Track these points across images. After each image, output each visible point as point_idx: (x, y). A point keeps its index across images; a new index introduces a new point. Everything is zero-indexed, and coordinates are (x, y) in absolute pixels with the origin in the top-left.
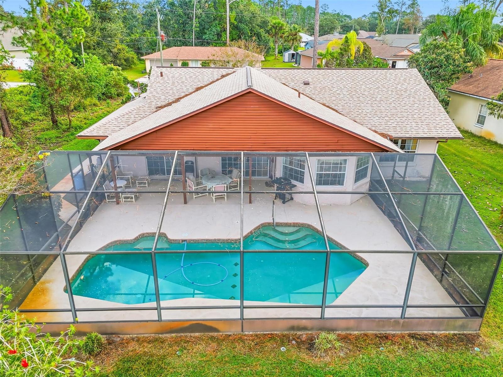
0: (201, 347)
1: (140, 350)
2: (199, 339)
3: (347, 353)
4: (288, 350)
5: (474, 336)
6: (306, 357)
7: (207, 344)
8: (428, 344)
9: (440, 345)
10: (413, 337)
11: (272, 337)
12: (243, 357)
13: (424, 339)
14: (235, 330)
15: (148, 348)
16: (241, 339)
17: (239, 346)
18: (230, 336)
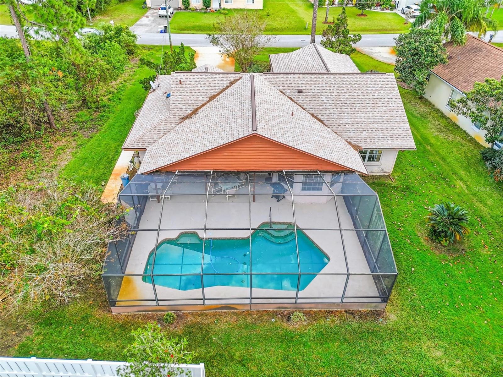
0: (227, 319)
1: (195, 321)
2: (227, 314)
3: (308, 322)
4: (276, 321)
5: (382, 311)
6: (286, 325)
7: (231, 317)
8: (354, 317)
9: (361, 318)
10: (346, 312)
11: (268, 312)
12: (251, 325)
13: (352, 313)
14: (247, 308)
15: (199, 319)
16: (250, 314)
17: (249, 318)
18: (244, 311)
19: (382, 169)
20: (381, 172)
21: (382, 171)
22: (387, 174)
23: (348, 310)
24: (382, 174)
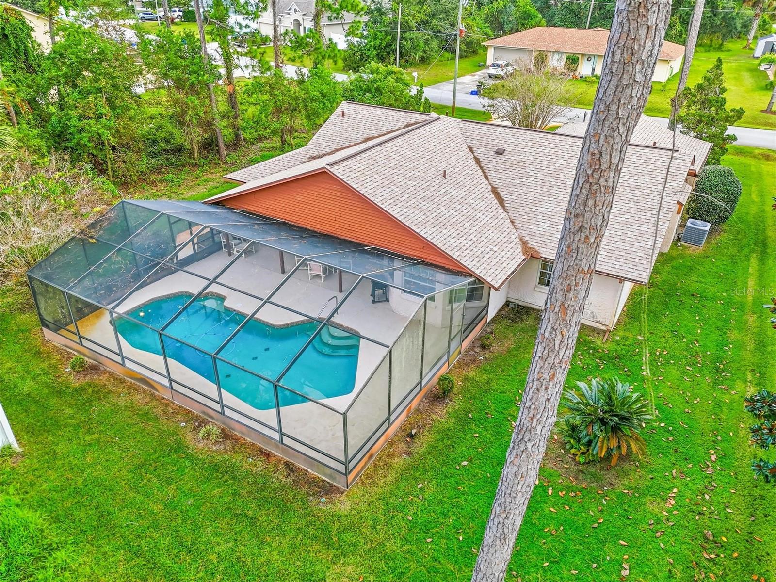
1: (104, 382)
4: (184, 427)
5: (339, 490)
7: (144, 398)
8: (288, 475)
10: (287, 464)
11: (188, 413)
12: (152, 415)
13: (292, 470)
14: (169, 396)
15: (109, 382)
16: (168, 405)
17: (160, 408)
18: (164, 399)
19: (592, 313)
20: (592, 319)
21: (593, 317)
22: (603, 328)
23: (292, 463)
24: (595, 325)
